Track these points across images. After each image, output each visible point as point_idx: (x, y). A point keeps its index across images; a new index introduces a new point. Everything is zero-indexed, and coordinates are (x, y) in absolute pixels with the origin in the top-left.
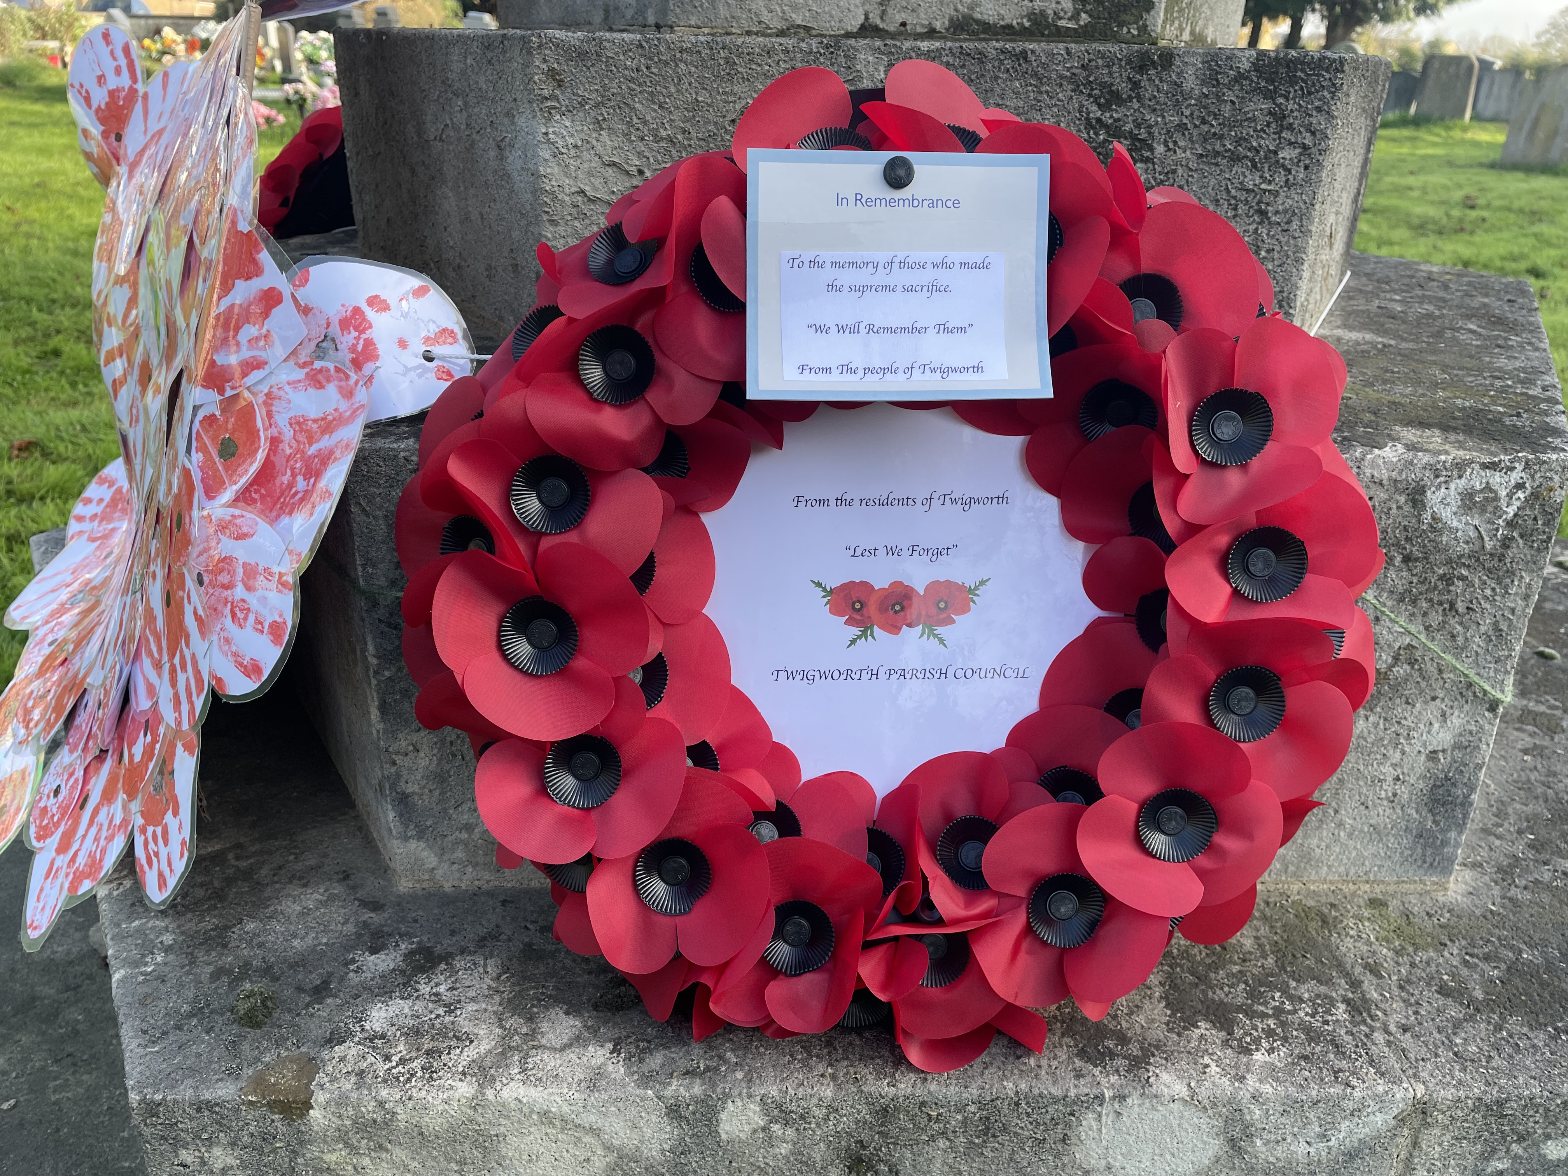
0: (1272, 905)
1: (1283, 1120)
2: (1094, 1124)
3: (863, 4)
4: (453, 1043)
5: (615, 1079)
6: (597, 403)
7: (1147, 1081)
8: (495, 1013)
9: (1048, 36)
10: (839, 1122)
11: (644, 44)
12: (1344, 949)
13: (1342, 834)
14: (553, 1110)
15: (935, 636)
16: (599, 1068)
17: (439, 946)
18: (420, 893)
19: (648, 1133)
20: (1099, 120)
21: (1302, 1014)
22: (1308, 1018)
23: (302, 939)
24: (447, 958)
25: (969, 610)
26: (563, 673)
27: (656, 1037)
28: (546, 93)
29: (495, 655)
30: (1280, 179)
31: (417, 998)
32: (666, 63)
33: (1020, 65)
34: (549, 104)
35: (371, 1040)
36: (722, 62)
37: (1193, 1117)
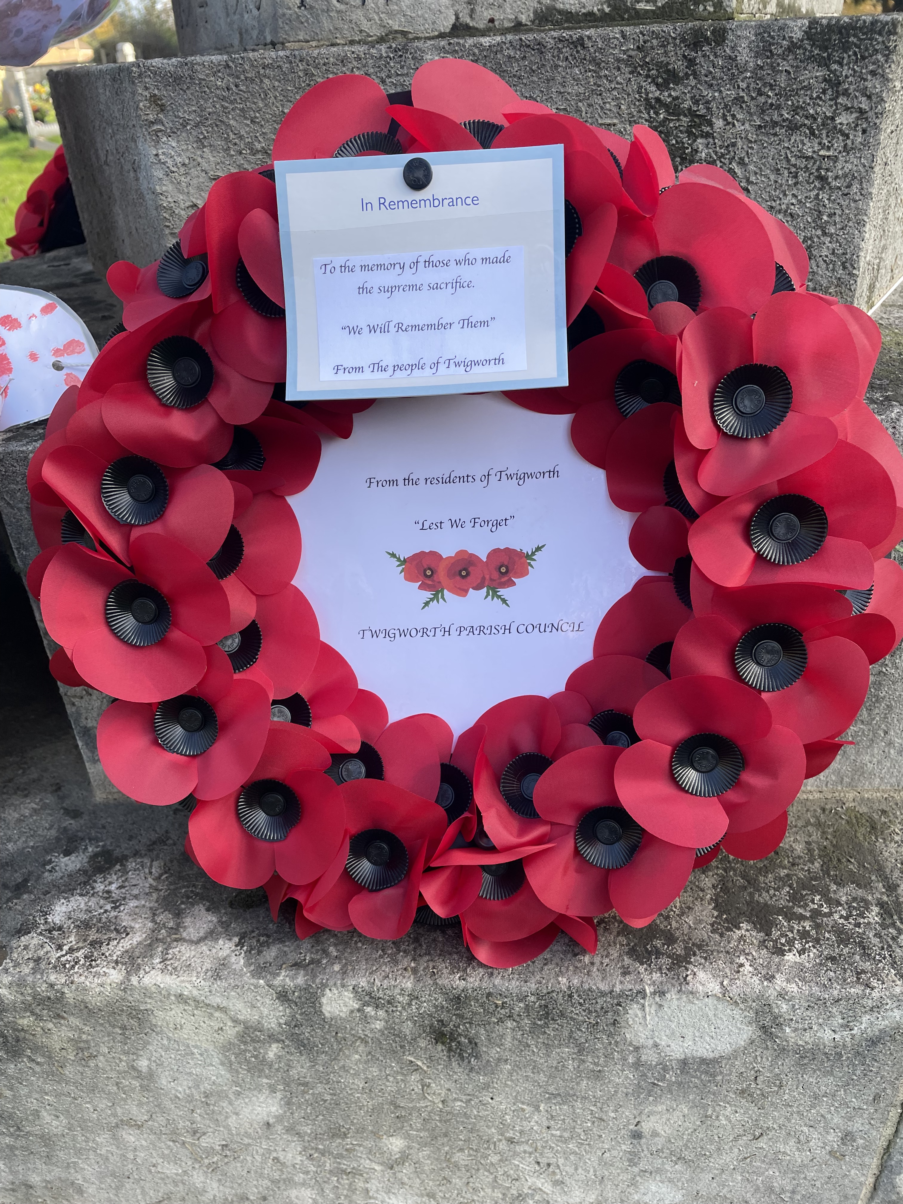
0: (827, 812)
1: (808, 1013)
2: (640, 1014)
3: (453, 5)
4: (113, 935)
5: (235, 970)
6: (167, 408)
7: (685, 979)
8: (151, 908)
9: (628, 19)
10: (420, 1006)
11: (231, 64)
12: (886, 854)
13: (892, 751)
14: (186, 993)
15: (499, 597)
16: (224, 959)
17: (118, 849)
18: (112, 802)
19: (266, 1012)
20: (658, 100)
21: (836, 916)
22: (841, 921)
23: (15, 842)
24: (122, 860)
25: (528, 574)
26: (162, 643)
27: (276, 932)
28: (151, 117)
29: (104, 629)
30: (838, 144)
31: (93, 895)
32: (252, 80)
33: (578, 52)
34: (155, 127)
35: (50, 931)
36: (301, 74)
37: (726, 1011)
